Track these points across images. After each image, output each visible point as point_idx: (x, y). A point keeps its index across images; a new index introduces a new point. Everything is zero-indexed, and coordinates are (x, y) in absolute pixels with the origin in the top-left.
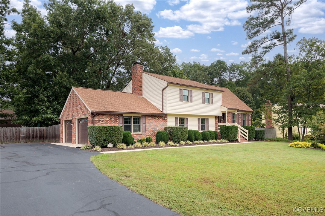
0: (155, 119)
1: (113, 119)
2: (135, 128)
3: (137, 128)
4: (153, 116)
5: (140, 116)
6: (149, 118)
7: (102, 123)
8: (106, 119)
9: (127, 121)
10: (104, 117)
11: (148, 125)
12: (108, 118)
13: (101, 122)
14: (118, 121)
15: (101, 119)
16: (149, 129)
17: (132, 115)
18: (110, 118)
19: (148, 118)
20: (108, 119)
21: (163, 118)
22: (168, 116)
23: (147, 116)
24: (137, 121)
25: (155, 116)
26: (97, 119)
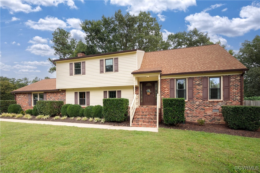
4: (52, 92)
11: (48, 99)
13: (19, 99)
14: (28, 97)
17: (38, 93)
18: (24, 96)
19: (48, 94)
21: (61, 93)
22: (66, 92)
25: (54, 92)
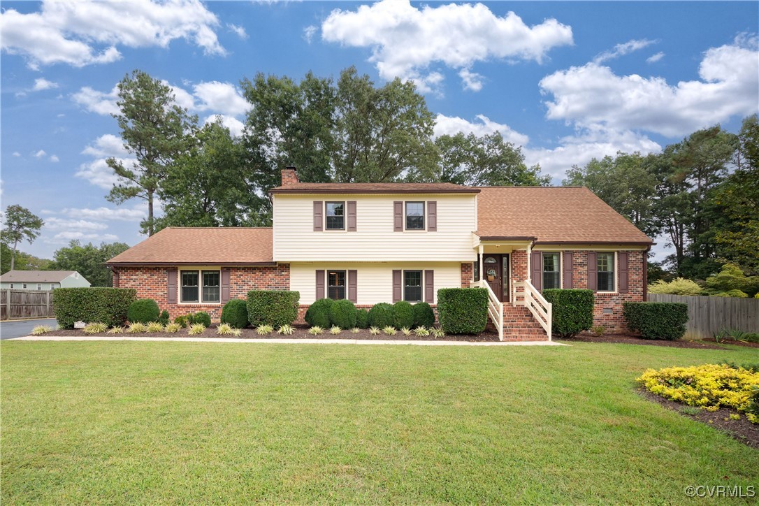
0: (253, 275)
1: (156, 277)
2: (209, 294)
3: (214, 294)
4: (249, 269)
5: (218, 268)
6: (240, 273)
7: (134, 283)
8: (142, 277)
9: (190, 279)
10: (137, 273)
11: (235, 287)
12: (145, 275)
13: (132, 283)
14: (166, 279)
15: (132, 277)
16: (239, 296)
17: (200, 269)
18: (149, 275)
19: (237, 273)
20: (145, 277)
21: (278, 272)
22: (291, 268)
23: (234, 268)
24: (212, 279)
25: (254, 269)
26: (125, 277)
